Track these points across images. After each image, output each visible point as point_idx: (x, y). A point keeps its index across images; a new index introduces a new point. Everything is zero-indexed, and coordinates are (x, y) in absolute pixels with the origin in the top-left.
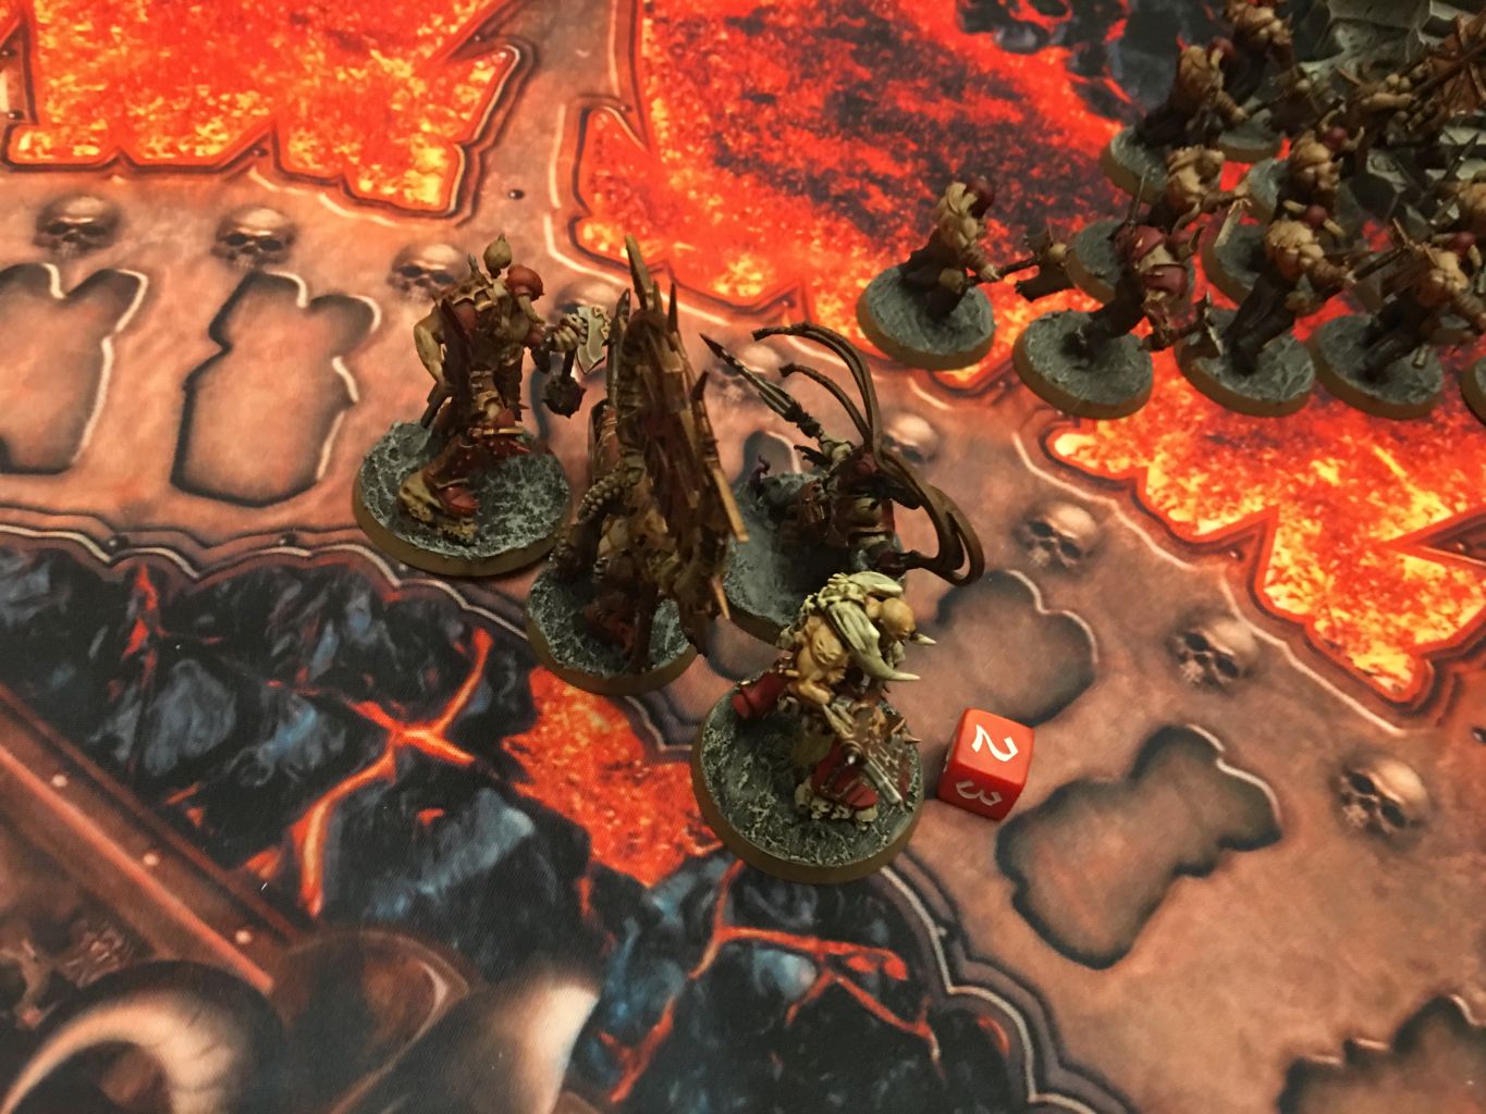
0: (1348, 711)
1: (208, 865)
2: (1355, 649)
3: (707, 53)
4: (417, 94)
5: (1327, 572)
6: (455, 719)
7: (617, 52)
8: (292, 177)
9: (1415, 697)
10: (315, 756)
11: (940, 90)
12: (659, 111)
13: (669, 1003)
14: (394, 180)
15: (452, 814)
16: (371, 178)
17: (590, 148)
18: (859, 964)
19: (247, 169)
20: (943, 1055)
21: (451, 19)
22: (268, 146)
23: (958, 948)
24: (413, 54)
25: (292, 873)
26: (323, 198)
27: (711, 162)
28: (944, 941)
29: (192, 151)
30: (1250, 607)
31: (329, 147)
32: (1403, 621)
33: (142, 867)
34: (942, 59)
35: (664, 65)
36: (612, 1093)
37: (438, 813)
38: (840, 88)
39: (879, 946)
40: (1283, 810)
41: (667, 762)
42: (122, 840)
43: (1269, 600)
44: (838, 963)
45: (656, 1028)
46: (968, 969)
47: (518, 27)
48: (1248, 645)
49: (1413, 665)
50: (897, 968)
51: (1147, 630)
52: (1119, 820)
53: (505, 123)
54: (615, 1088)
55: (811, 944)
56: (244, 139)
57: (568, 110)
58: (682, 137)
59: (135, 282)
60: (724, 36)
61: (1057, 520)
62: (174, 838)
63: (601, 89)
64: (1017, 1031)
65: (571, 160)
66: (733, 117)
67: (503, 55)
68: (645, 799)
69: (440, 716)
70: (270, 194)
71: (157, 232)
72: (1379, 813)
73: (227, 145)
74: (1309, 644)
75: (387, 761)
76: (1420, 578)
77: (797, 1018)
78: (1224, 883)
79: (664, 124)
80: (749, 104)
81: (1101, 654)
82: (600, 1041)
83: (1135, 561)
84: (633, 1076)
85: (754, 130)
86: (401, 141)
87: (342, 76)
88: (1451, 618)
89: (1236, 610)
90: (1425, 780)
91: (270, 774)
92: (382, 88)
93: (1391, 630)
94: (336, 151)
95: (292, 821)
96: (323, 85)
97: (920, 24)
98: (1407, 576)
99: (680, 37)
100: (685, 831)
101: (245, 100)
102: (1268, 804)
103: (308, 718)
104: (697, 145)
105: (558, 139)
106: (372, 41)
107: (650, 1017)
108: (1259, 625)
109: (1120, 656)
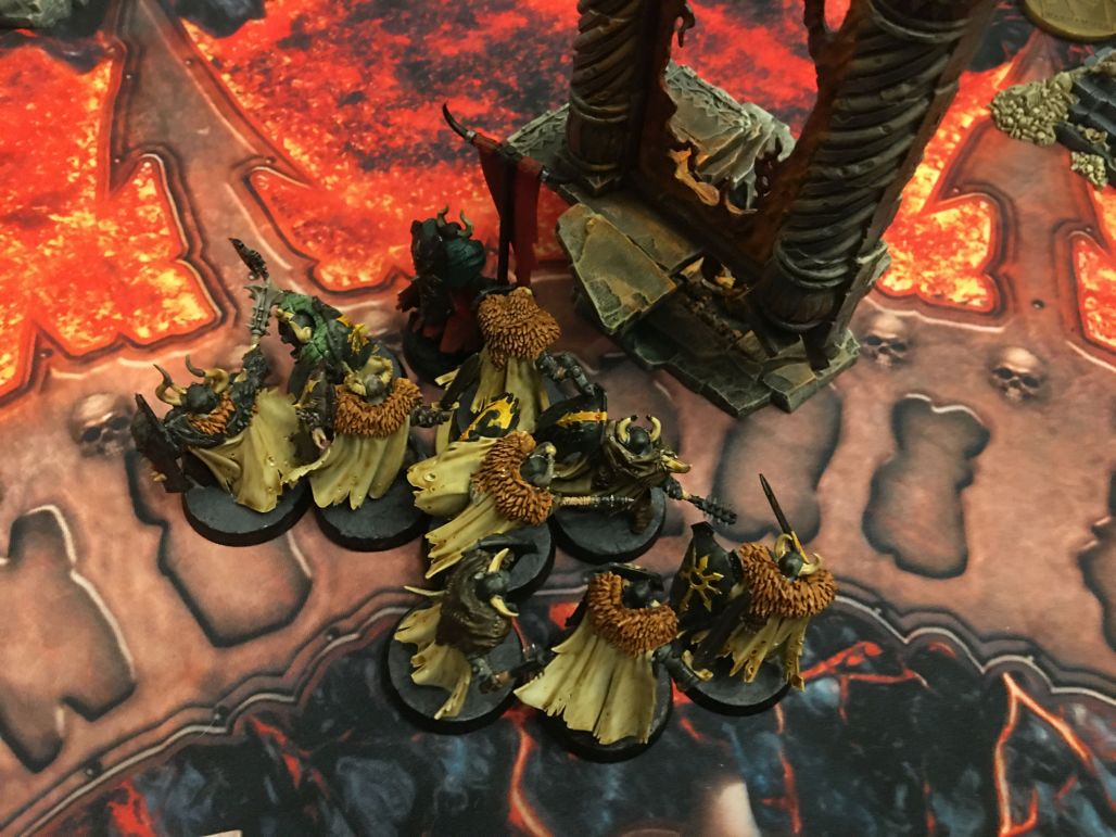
0: (971, 334)
2: (950, 292)
3: (289, 80)
4: (113, 234)
5: (905, 251)
7: (225, 116)
8: (87, 359)
9: (995, 303)
11: (461, 27)
12: (294, 150)
13: (781, 755)
14: (159, 316)
16: (142, 324)
17: (274, 210)
18: (853, 661)
19: (48, 373)
20: (929, 683)
21: (85, 157)
22: (46, 345)
23: (892, 614)
24: (82, 201)
26: (123, 362)
27: (361, 171)
28: (883, 615)
30: (884, 300)
31: (91, 317)
32: (959, 258)
35: (266, 108)
36: (793, 829)
38: (397, 61)
39: (855, 643)
40: (982, 416)
43: (890, 289)
44: (844, 668)
45: (786, 776)
46: (906, 622)
47: (139, 135)
48: (898, 325)
49: (981, 283)
50: (873, 649)
52: (911, 478)
53: (197, 221)
54: (793, 825)
55: (822, 668)
56: (24, 348)
57: (232, 185)
58: (327, 160)
59: (48, 514)
60: (287, 60)
63: (242, 156)
64: (951, 640)
65: (268, 226)
66: (346, 124)
67: (148, 165)
70: (84, 382)
71: (27, 464)
72: (1023, 386)
73: (16, 362)
74: (926, 304)
75: (525, 739)
76: (949, 224)
77: (847, 714)
78: (982, 479)
79: (305, 158)
80: (348, 107)
82: (766, 807)
84: (796, 811)
85: (368, 128)
86: (136, 280)
87: (48, 252)
88: (980, 239)
89: (878, 307)
90: (1032, 351)
92: (85, 244)
93: (958, 267)
94: (98, 317)
95: (506, 816)
96: (41, 268)
98: (944, 227)
99: (259, 78)
102: (970, 416)
103: (458, 746)
104: (341, 162)
105: (246, 215)
106: (44, 209)
107: (777, 772)
108: (895, 308)
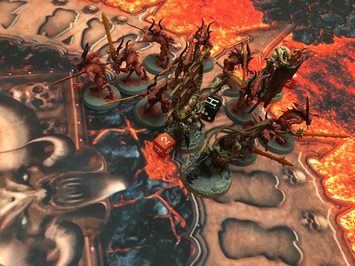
0: (342, 256)
1: (85, 128)
4: (223, 37)
6: (141, 132)
10: (114, 123)
11: (343, 82)
13: (137, 199)
15: (127, 145)
18: (176, 218)
19: (182, 36)
20: (178, 245)
21: (240, 28)
22: (188, 34)
23: (199, 230)
24: (228, 31)
25: (95, 136)
28: (197, 227)
29: (175, 30)
30: (333, 219)
33: (77, 123)
34: (349, 77)
36: (115, 204)
37: (125, 143)
38: (317, 72)
39: (183, 218)
40: (303, 262)
41: (171, 162)
42: (78, 117)
43: (340, 221)
44: (173, 215)
45: (131, 201)
46: (198, 235)
47: (253, 34)
48: (325, 226)
50: (183, 224)
51: (300, 207)
52: (258, 235)
54: (116, 204)
55: (171, 209)
56: (185, 31)
59: (150, 44)
61: (296, 173)
62: (85, 122)
63: (261, 50)
64: (198, 253)
67: (245, 37)
68: (162, 165)
69: (138, 130)
70: (182, 41)
73: (182, 31)
74: (343, 236)
75: (124, 130)
77: (157, 218)
78: (273, 264)
81: (284, 204)
82: (120, 196)
83: (310, 193)
84: (120, 205)
89: (328, 217)
91: (105, 121)
92: (217, 34)
95: (102, 129)
97: (349, 69)
100: (164, 175)
101: (190, 26)
103: (117, 117)
106: (221, 26)
107: (132, 198)
108: (332, 224)
109: (288, 207)
